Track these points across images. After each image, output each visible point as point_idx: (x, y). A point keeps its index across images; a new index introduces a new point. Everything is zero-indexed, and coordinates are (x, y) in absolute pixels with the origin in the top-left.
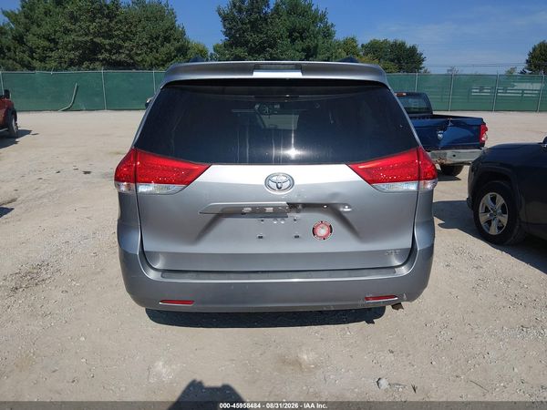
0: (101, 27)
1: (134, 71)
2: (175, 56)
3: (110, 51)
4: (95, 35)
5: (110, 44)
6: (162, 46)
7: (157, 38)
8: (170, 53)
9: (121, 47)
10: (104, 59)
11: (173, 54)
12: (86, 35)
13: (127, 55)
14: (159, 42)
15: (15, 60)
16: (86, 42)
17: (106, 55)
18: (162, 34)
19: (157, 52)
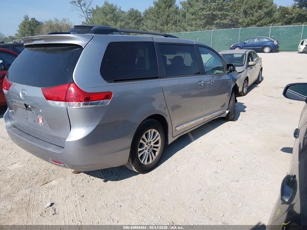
0: (218, 5)
1: (233, 28)
2: (264, 17)
3: (221, 19)
4: (214, 10)
5: (221, 15)
6: (256, 12)
7: (254, 7)
8: (261, 16)
9: (227, 15)
10: (217, 23)
11: (262, 16)
12: (210, 11)
13: (230, 19)
14: (255, 10)
15: (180, 26)
16: (209, 15)
17: (218, 21)
18: (257, 5)
19: (253, 16)
